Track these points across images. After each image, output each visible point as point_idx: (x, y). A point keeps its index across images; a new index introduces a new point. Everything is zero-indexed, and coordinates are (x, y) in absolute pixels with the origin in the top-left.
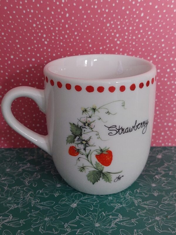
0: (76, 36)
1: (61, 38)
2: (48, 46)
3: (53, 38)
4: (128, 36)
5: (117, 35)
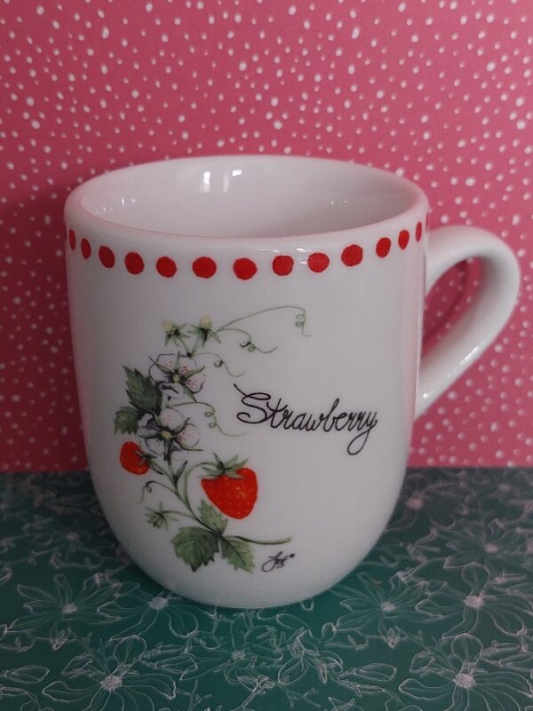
0: (135, 102)
1: (87, 109)
2: (42, 136)
3: (59, 108)
4: (311, 104)
5: (275, 102)
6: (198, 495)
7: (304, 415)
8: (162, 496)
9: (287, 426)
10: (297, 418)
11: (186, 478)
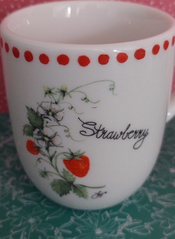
6: (61, 166)
7: (113, 132)
8: (45, 165)
9: (104, 137)
10: (109, 134)
11: (56, 158)
